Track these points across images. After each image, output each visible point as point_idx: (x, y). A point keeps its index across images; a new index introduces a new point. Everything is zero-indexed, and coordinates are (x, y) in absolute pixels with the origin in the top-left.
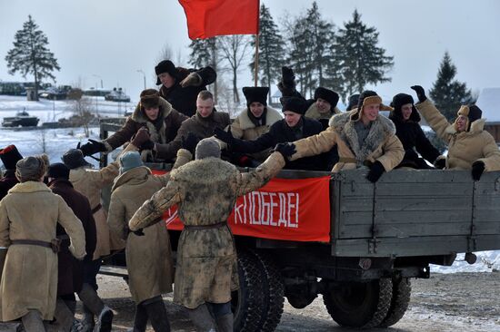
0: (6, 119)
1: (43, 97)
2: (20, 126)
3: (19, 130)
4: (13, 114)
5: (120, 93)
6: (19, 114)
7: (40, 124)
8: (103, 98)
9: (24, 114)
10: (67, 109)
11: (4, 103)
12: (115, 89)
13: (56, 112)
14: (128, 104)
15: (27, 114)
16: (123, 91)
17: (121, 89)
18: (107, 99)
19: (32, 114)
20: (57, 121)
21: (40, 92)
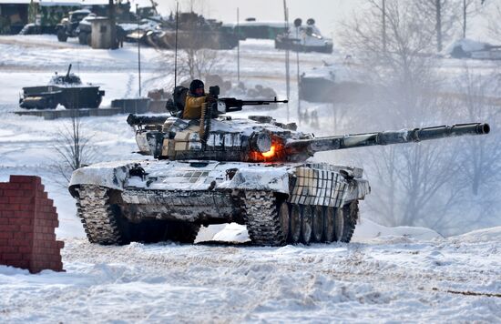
0: (28, 91)
1: (132, 40)
2: (60, 107)
3: (56, 116)
4: (44, 79)
5: (309, 31)
6: (58, 80)
7: (106, 103)
8: (271, 43)
9: (71, 79)
10: (162, 68)
11: (37, 52)
12: (298, 22)
13: (145, 75)
14: (324, 56)
15: (76, 80)
16: (317, 25)
17: (311, 22)
18: (278, 46)
19: (87, 79)
20: (145, 95)
21: (126, 27)
